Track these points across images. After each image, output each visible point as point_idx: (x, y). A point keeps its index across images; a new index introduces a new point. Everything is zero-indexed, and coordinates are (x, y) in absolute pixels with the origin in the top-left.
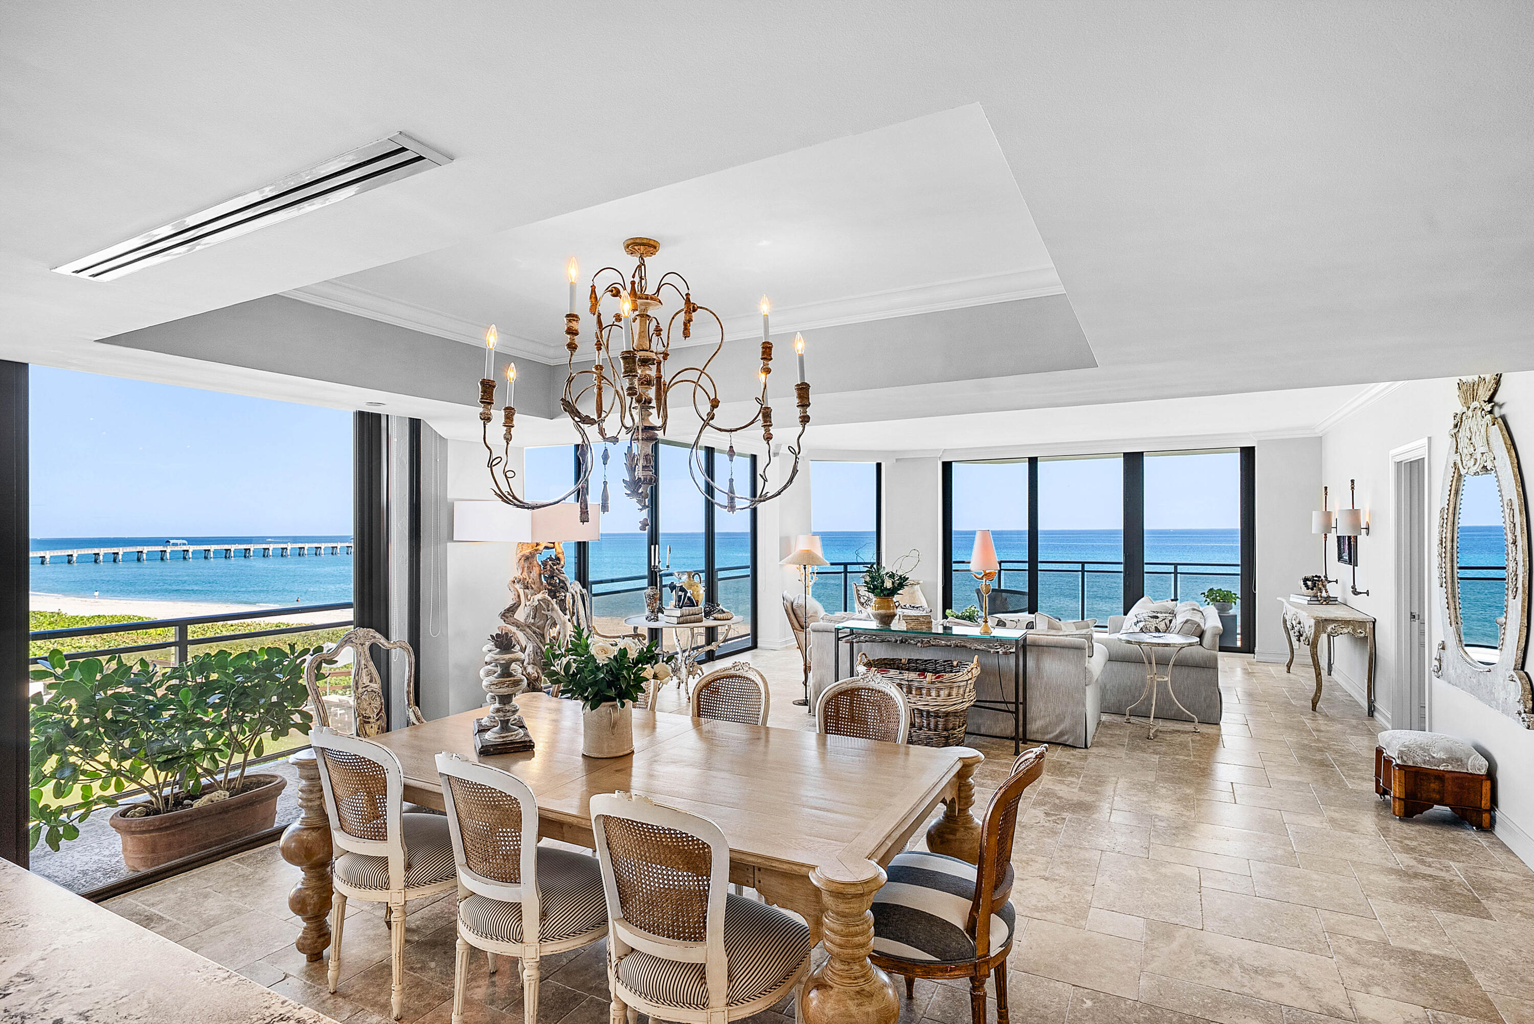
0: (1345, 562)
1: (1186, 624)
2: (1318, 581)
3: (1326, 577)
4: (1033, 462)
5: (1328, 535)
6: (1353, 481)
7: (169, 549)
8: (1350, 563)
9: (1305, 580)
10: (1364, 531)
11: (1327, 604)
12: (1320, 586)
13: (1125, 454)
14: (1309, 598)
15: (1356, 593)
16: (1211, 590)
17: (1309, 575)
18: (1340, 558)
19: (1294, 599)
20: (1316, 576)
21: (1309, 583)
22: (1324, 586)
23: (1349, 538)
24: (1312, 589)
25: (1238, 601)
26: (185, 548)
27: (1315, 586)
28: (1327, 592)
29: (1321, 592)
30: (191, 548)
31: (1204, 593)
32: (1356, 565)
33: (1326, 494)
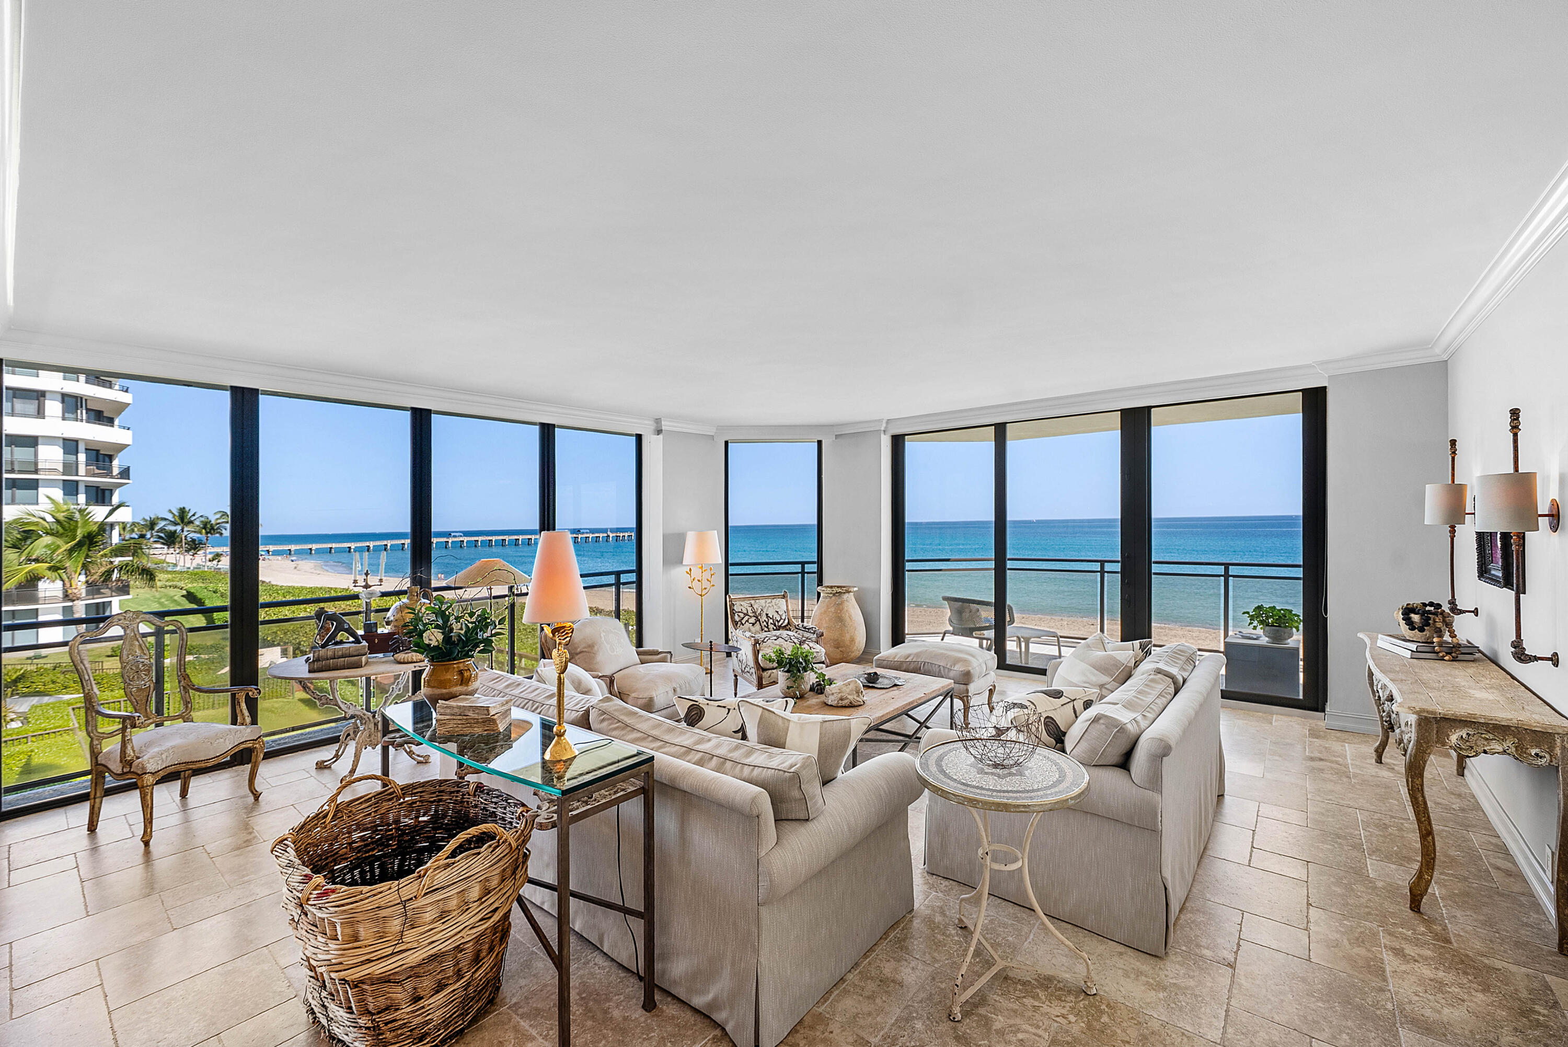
0: (1494, 581)
1: (1096, 726)
2: (1436, 614)
3: (1453, 602)
4: (1000, 430)
5: (1458, 527)
6: (1515, 413)
7: (450, 540)
8: (1507, 583)
9: (1408, 611)
10: (1544, 522)
11: (1454, 660)
12: (1439, 625)
13: (1123, 411)
14: (1413, 647)
15: (1521, 655)
16: (1259, 608)
17: (1416, 601)
18: (1483, 572)
19: (1384, 642)
20: (1431, 604)
21: (1416, 618)
22: (1449, 625)
23: (1506, 536)
24: (1421, 630)
25: (1301, 627)
26: (461, 539)
27: (1428, 625)
28: (1453, 636)
29: (1441, 636)
30: (466, 539)
31: (1248, 613)
32: (1521, 590)
33: (1454, 453)
